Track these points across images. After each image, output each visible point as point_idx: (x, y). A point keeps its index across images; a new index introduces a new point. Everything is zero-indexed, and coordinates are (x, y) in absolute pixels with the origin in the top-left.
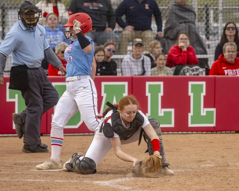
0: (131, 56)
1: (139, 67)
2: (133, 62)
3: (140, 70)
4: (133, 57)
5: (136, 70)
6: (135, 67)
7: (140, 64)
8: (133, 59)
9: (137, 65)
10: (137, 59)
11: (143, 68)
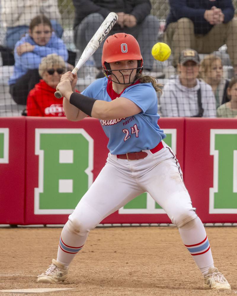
0: (178, 81)
1: (191, 102)
2: (182, 91)
3: (194, 106)
4: (181, 83)
5: (186, 107)
6: (185, 101)
7: (194, 96)
8: (180, 86)
9: (189, 97)
10: (188, 86)
11: (200, 104)
